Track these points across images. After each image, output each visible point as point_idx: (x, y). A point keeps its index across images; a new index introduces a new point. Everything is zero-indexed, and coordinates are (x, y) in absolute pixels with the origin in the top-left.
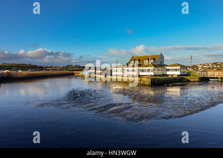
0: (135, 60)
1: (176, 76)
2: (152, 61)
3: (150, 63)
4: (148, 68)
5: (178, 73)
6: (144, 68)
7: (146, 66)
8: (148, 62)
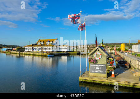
0: (40, 42)
1: (65, 52)
2: (52, 43)
3: (50, 44)
4: (49, 47)
5: (66, 50)
6: (46, 47)
7: (48, 46)
8: (49, 43)
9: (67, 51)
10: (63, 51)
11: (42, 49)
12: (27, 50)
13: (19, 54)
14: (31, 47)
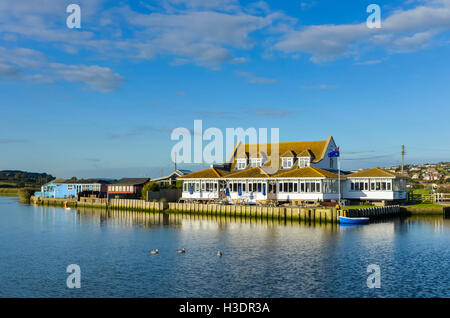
0: (248, 154)
1: (382, 204)
2: (308, 158)
8: (295, 160)
9: (392, 198)
10: (371, 201)
11: (272, 188)
12: (196, 195)
13: (165, 212)
14: (215, 181)
